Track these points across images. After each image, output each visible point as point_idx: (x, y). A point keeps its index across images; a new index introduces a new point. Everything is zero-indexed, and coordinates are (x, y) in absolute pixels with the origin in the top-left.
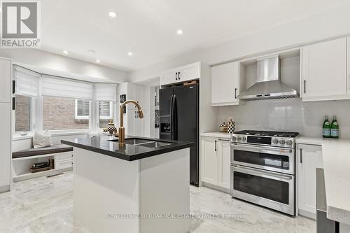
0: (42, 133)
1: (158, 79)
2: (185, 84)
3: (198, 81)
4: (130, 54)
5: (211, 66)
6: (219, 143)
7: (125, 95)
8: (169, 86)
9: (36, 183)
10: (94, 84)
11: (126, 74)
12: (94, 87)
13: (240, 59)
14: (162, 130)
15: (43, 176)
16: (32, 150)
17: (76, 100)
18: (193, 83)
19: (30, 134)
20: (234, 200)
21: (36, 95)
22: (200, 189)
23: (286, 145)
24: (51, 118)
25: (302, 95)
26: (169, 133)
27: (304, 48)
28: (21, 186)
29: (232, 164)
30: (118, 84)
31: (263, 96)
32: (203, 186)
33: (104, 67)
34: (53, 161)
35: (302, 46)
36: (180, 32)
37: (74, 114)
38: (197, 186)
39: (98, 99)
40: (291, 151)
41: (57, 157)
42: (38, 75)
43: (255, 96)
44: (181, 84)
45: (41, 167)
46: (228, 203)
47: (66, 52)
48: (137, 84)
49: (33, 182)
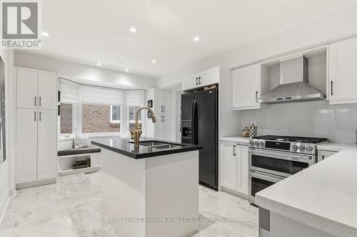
0: (82, 135)
1: (180, 85)
2: (205, 89)
3: (217, 85)
4: (154, 62)
5: (233, 69)
6: (238, 148)
7: (152, 101)
8: (191, 91)
9: (76, 178)
10: (125, 91)
11: (153, 81)
12: (125, 94)
13: (262, 61)
14: (184, 134)
15: (81, 173)
16: (74, 149)
17: (111, 106)
18: (212, 87)
19: (72, 136)
20: (252, 206)
21: (76, 102)
22: (219, 193)
23: (305, 151)
24: (90, 122)
25: (329, 97)
26: (189, 137)
27: (331, 45)
28: (65, 179)
29: (250, 170)
30: (146, 90)
31: (284, 99)
32: (222, 191)
33: (132, 75)
34: (90, 159)
35: (329, 43)
36: (197, 39)
37: (109, 118)
38: (217, 190)
39: (128, 105)
40: (311, 158)
41: (92, 156)
42: (77, 85)
43: (275, 100)
44: (202, 89)
45: (80, 165)
46: (244, 209)
47: (99, 64)
48: (163, 90)
49: (73, 177)
